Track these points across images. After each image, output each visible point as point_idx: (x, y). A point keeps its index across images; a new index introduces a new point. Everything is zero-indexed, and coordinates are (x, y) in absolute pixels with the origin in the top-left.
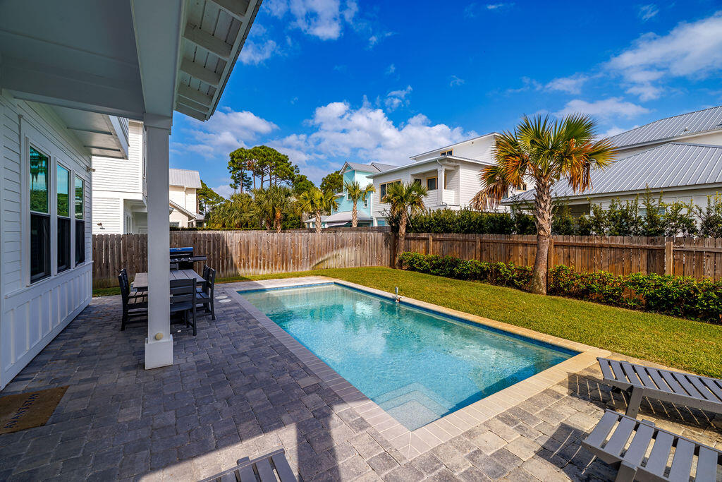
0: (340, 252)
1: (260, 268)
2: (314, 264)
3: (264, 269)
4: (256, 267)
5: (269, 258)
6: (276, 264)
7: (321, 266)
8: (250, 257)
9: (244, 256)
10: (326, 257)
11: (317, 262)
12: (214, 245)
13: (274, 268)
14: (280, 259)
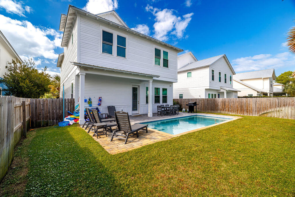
0: (283, 109)
1: (230, 112)
2: (261, 114)
3: (232, 112)
4: (229, 111)
5: (234, 108)
6: (237, 111)
7: (265, 115)
8: (226, 107)
9: (223, 106)
10: (270, 111)
11: (263, 113)
12: (213, 102)
13: (236, 113)
14: (239, 109)
